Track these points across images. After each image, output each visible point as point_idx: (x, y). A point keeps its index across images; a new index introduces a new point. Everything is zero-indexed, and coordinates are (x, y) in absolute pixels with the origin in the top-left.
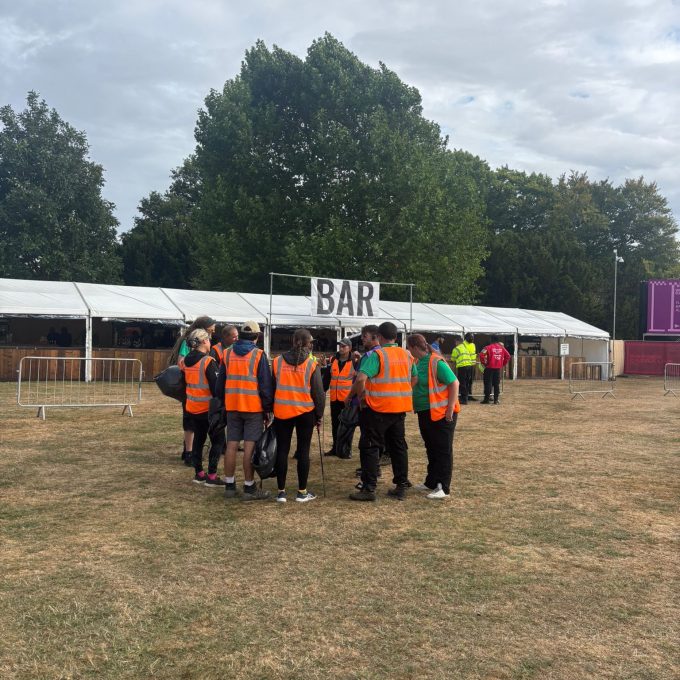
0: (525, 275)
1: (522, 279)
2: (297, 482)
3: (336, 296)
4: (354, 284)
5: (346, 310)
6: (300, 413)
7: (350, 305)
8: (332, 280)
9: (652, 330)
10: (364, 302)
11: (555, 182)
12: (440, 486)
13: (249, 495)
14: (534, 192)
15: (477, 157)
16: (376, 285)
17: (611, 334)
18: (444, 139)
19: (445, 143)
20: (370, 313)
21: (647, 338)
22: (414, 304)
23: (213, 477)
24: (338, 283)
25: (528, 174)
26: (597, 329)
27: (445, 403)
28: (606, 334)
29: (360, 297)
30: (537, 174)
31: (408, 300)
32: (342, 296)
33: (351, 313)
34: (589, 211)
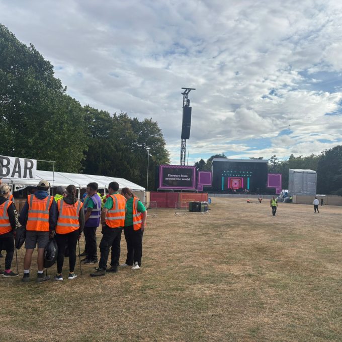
0: (105, 160)
1: (104, 161)
2: (69, 268)
3: (11, 167)
4: (22, 160)
5: (17, 174)
6: (73, 231)
7: (19, 172)
8: (9, 157)
9: (161, 187)
10: (28, 170)
11: (112, 115)
12: (137, 263)
13: (41, 279)
14: (102, 119)
15: (74, 99)
16: (35, 161)
17: (146, 189)
18: (64, 88)
19: (65, 90)
20: (31, 177)
21: (159, 191)
22: (55, 172)
23: (9, 271)
24: (13, 160)
25: (99, 111)
26: (139, 186)
27: (140, 222)
28: (144, 189)
29: (26, 168)
30: (104, 111)
31: (51, 170)
32: (15, 167)
33: (20, 176)
34: (129, 132)
